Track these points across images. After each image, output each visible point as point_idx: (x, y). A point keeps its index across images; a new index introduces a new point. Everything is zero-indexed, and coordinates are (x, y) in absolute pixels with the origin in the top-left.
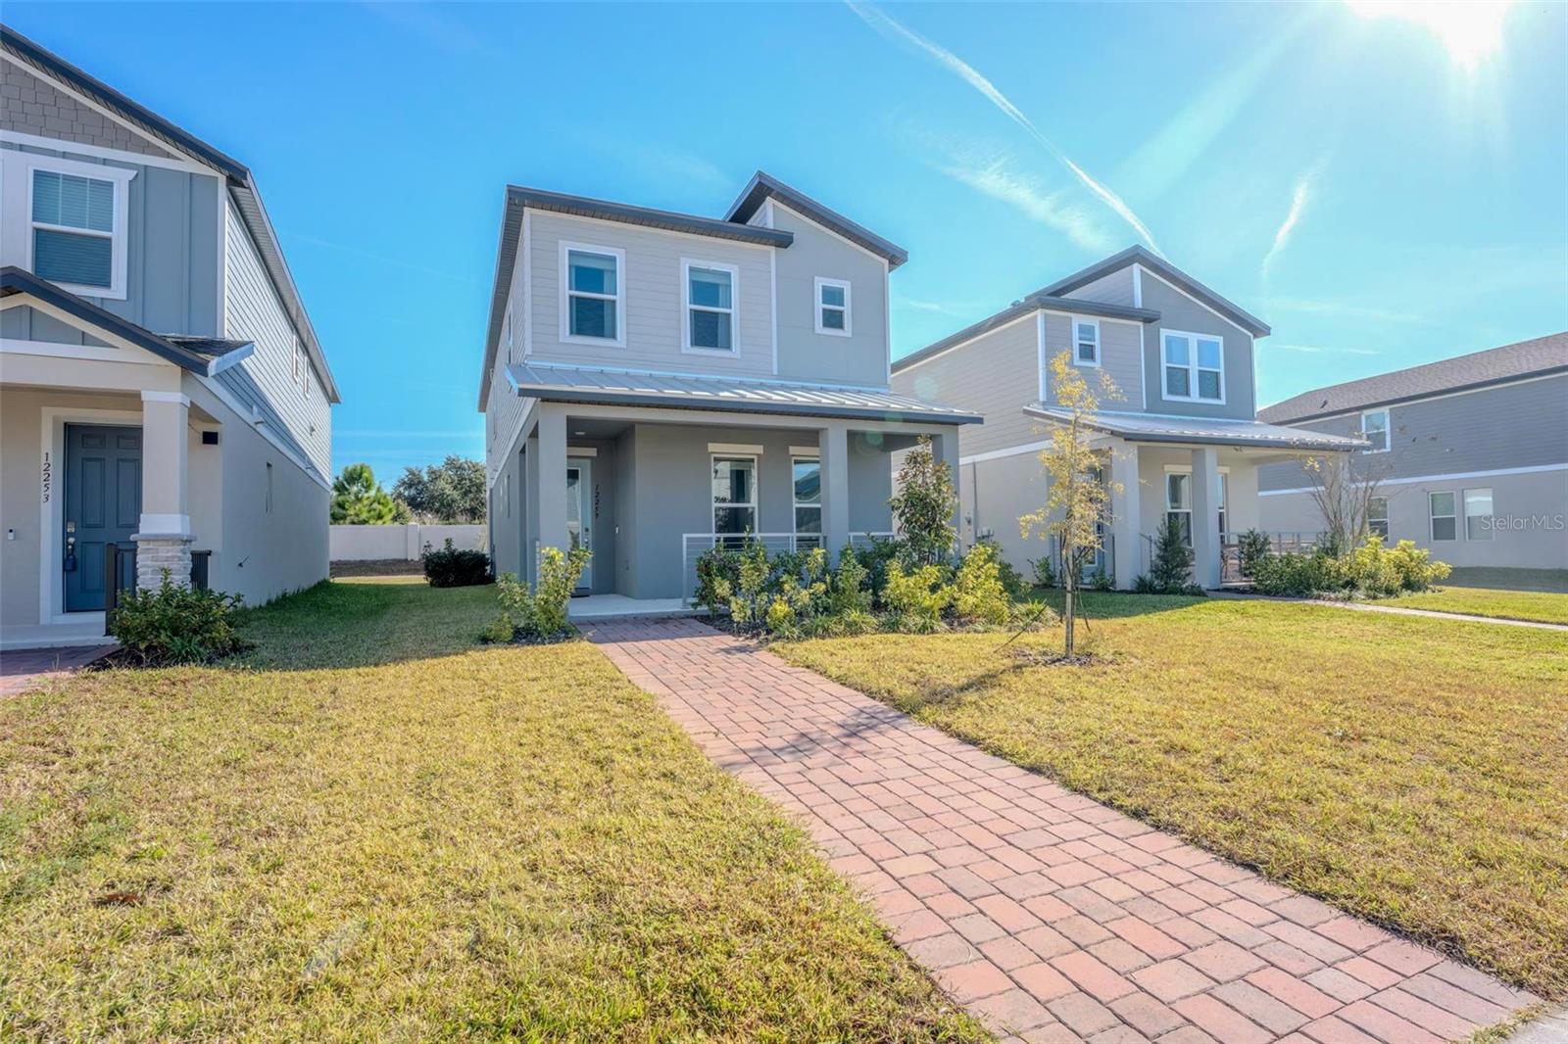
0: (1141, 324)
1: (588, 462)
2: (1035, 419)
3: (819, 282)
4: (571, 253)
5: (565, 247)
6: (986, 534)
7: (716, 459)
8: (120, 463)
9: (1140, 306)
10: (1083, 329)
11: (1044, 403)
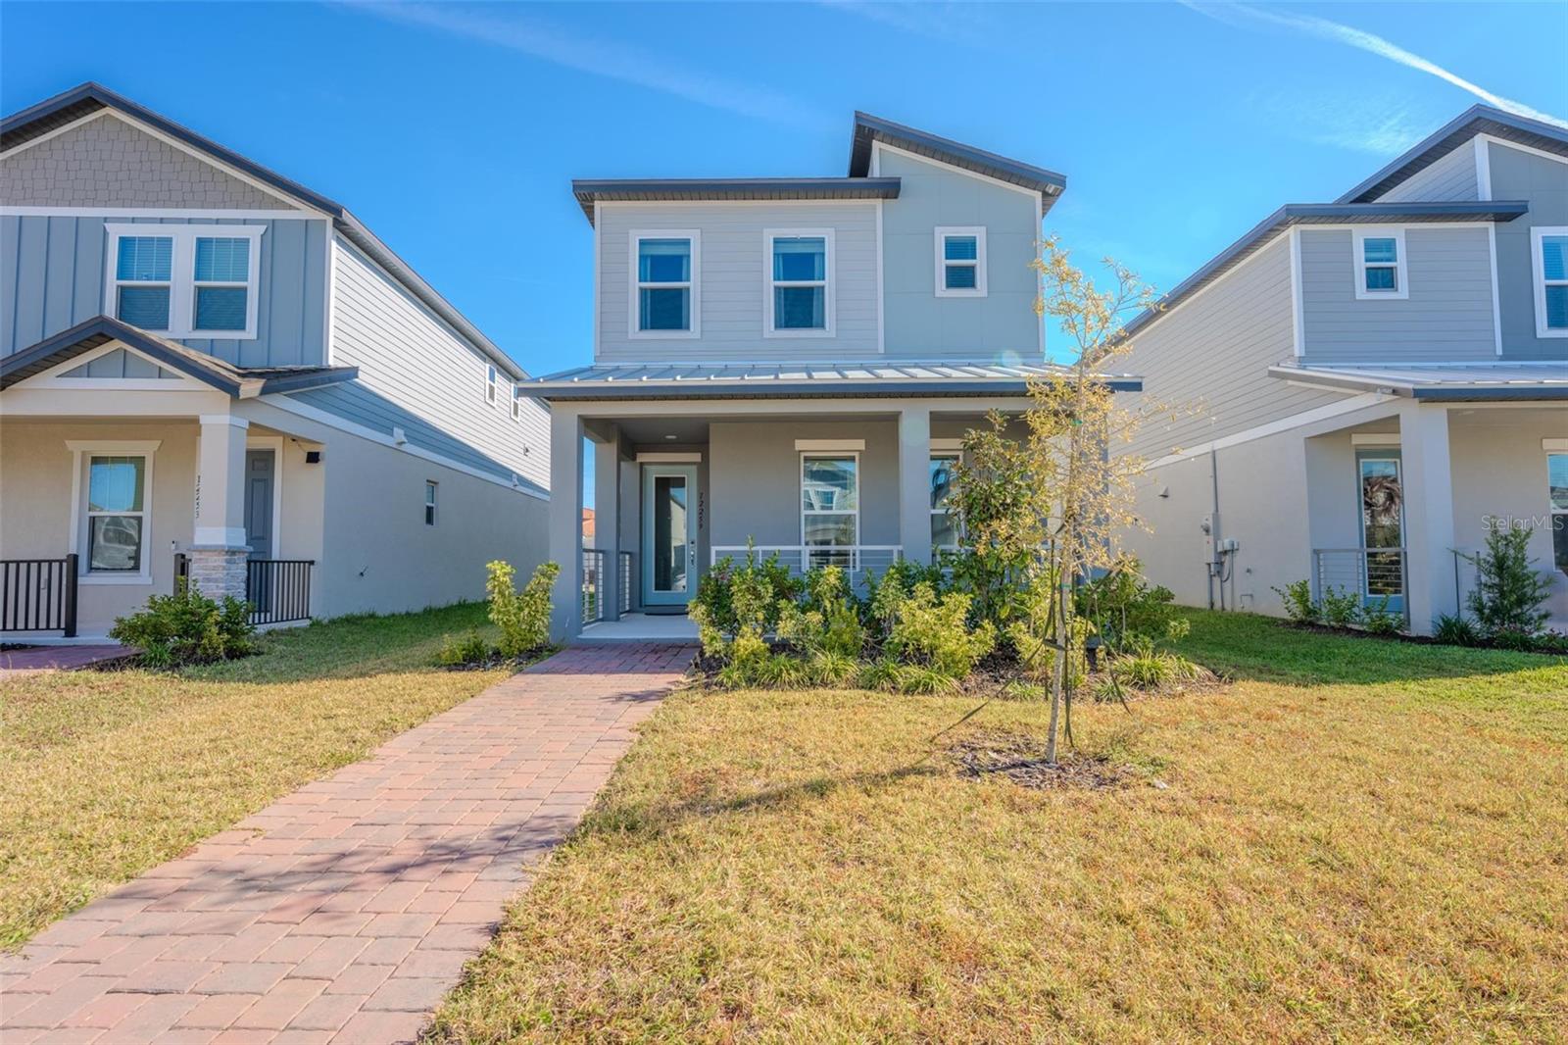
0: (1491, 226)
1: (694, 467)
2: (1290, 382)
3: (941, 233)
4: (642, 243)
5: (635, 237)
6: (1227, 547)
7: (806, 459)
8: (255, 483)
9: (1489, 198)
10: (1371, 246)
11: (1301, 359)
